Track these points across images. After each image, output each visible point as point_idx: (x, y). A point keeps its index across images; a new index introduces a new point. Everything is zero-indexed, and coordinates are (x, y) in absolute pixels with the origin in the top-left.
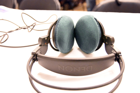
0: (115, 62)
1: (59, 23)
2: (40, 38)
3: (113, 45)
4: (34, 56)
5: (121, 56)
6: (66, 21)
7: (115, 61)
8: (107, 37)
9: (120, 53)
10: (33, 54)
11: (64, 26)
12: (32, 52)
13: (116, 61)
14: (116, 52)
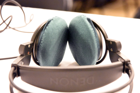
0: (123, 74)
1: (47, 27)
2: (21, 45)
3: (120, 52)
4: (15, 69)
5: (130, 65)
6: (57, 27)
7: (123, 72)
8: (112, 41)
9: (129, 61)
10: (13, 66)
11: (54, 33)
12: (12, 64)
13: (125, 72)
14: (124, 60)
